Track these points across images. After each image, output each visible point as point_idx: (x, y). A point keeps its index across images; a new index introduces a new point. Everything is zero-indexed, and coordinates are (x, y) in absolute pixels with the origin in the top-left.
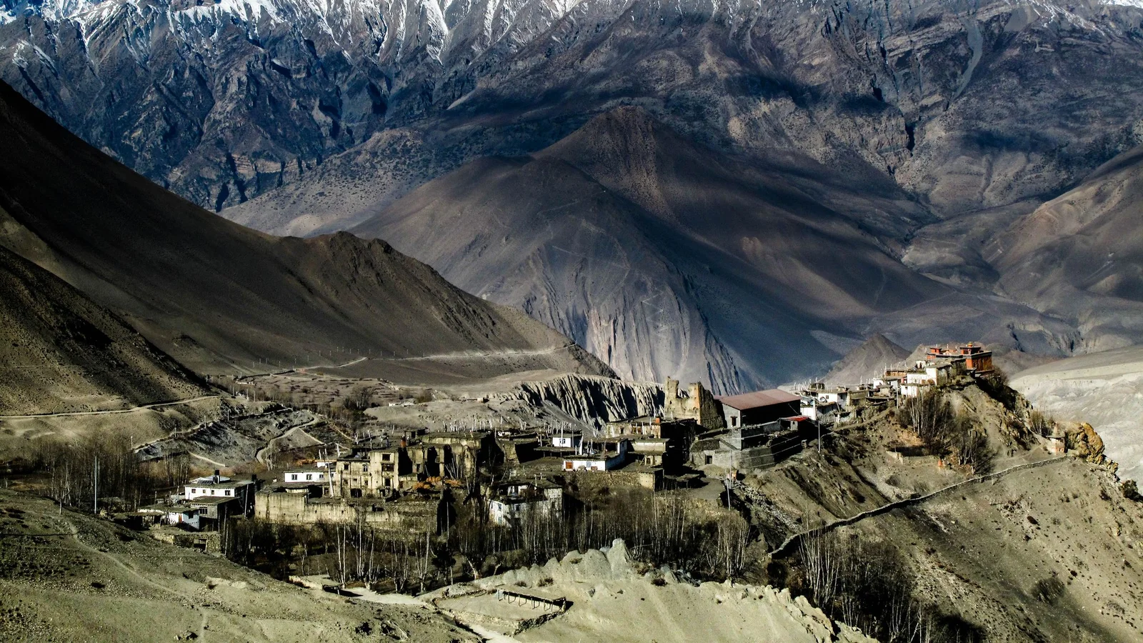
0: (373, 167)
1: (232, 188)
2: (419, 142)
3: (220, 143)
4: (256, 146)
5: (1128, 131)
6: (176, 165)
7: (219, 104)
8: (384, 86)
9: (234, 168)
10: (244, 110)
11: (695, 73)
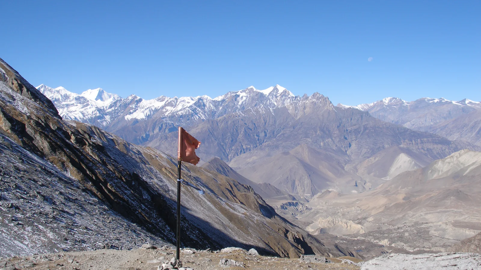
0: (265, 148)
1: (243, 150)
2: (272, 144)
3: (240, 142)
4: (246, 143)
5: (383, 146)
6: (233, 146)
7: (240, 135)
8: (266, 131)
9: (242, 146)
10: (244, 136)
11: (316, 134)
